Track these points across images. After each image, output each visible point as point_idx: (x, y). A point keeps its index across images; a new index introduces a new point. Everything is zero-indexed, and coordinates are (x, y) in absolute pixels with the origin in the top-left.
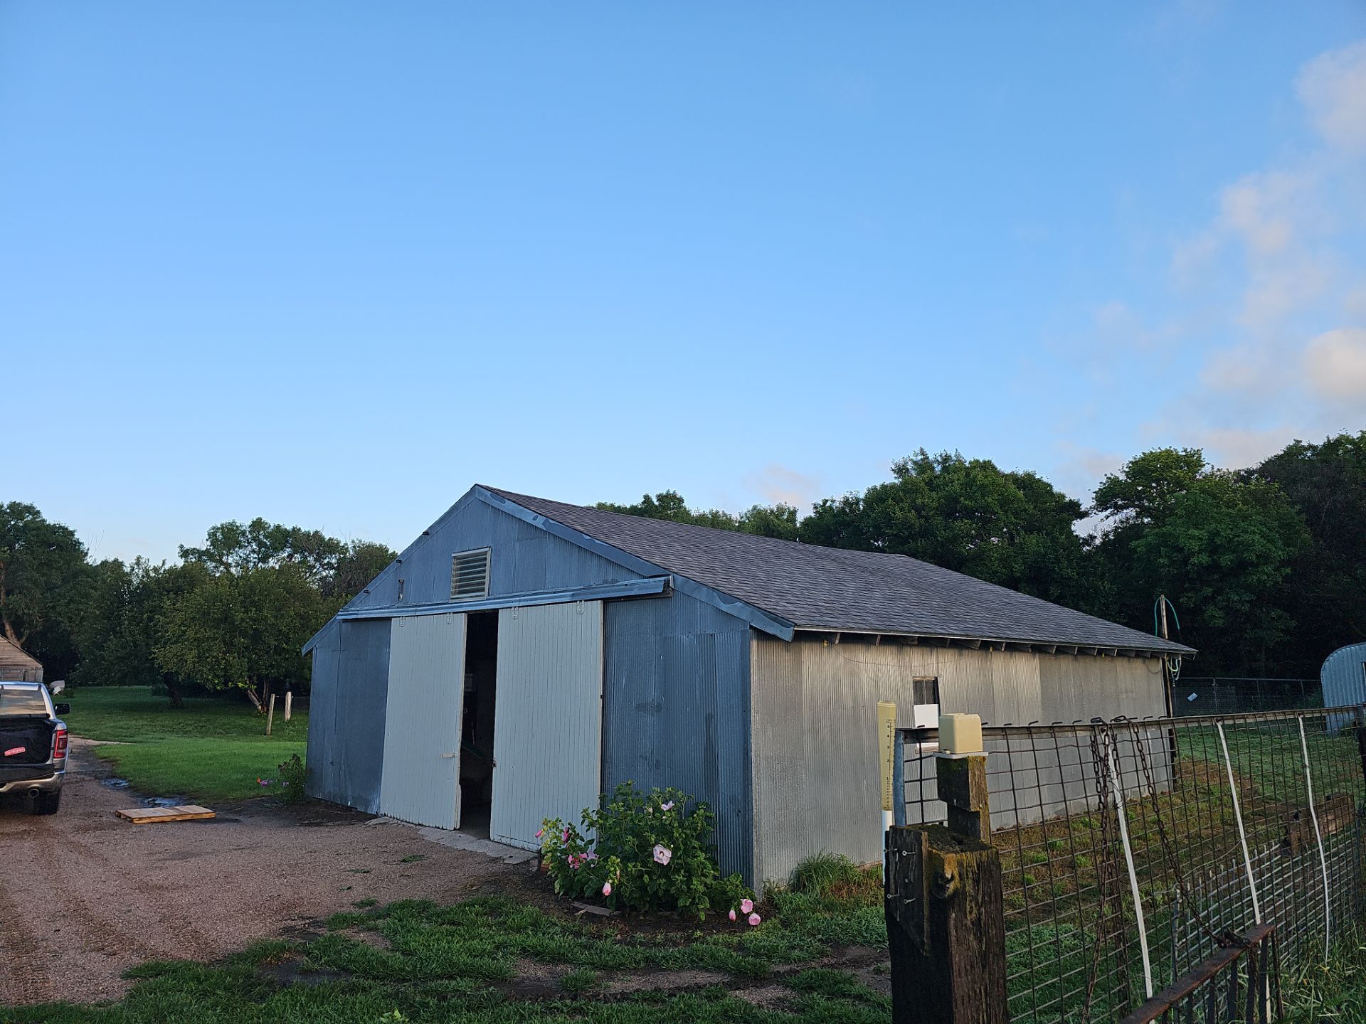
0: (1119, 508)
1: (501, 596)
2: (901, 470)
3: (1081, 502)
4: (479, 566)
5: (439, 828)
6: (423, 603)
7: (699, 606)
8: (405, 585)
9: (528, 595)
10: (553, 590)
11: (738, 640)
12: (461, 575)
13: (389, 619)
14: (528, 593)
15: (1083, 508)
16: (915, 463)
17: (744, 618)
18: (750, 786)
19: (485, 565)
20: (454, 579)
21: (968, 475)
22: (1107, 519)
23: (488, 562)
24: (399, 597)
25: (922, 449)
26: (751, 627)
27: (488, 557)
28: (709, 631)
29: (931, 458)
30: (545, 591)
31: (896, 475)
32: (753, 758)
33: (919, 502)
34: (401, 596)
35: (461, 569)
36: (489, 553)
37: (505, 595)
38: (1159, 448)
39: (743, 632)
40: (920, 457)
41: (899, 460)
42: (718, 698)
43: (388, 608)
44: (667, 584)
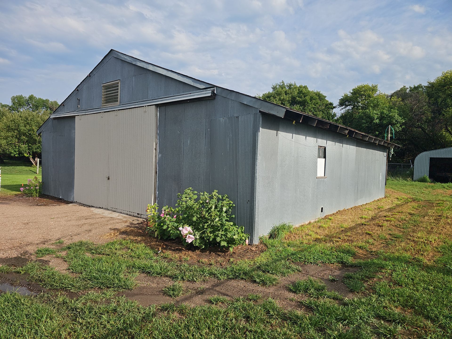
0: (347, 106)
1: (126, 103)
2: (274, 88)
3: (333, 103)
4: (115, 90)
5: (101, 208)
6: (89, 109)
7: (230, 102)
8: (80, 100)
9: (139, 102)
10: (152, 99)
11: (252, 119)
12: (106, 95)
13: (74, 117)
14: (139, 101)
15: (334, 105)
16: (279, 86)
17: (256, 107)
18: (255, 190)
19: (118, 89)
20: (103, 97)
21: (299, 90)
22: (342, 109)
23: (119, 87)
24: (78, 107)
25: (283, 81)
26: (260, 111)
27: (119, 85)
28: (236, 115)
29: (286, 84)
30: (148, 99)
31: (273, 90)
32: (257, 176)
33: (282, 98)
34: (79, 106)
35: (107, 92)
36: (120, 83)
37: (128, 103)
38: (364, 84)
39: (255, 114)
40: (282, 84)
41: (275, 85)
42: (239, 148)
43: (73, 112)
44: (213, 92)
